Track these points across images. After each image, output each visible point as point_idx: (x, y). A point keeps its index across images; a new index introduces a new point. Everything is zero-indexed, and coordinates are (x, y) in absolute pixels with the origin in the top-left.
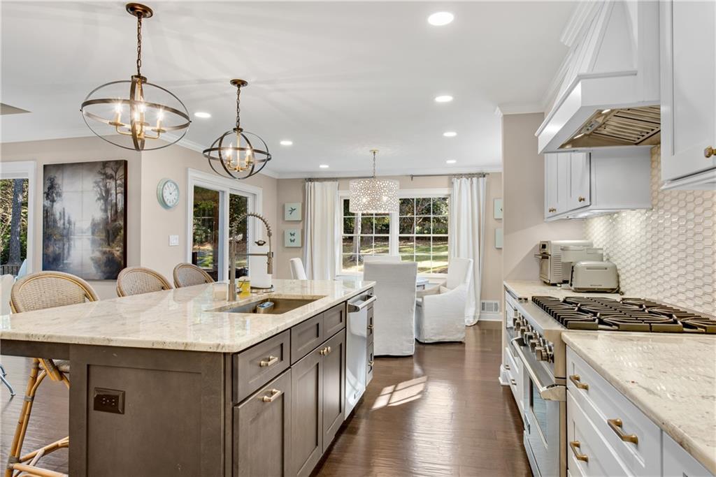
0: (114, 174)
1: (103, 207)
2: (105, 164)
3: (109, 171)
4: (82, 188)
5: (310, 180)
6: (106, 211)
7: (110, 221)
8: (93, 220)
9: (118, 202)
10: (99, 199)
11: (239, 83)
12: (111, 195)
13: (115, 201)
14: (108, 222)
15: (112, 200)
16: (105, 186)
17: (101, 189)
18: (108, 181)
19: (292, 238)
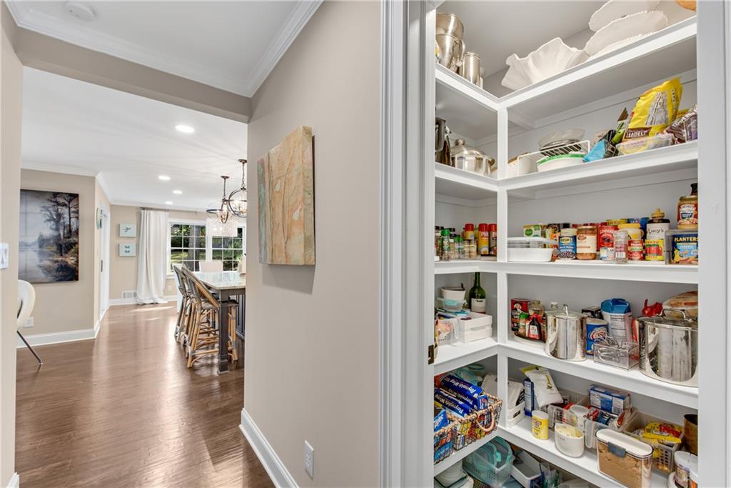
0: (67, 203)
1: (54, 227)
2: (56, 194)
3: (61, 200)
4: (26, 210)
5: (144, 209)
6: (57, 229)
7: (62, 238)
8: (41, 236)
9: (72, 223)
10: (49, 220)
11: (225, 178)
12: (64, 218)
13: (68, 223)
14: (60, 238)
15: (64, 223)
16: (57, 211)
17: (51, 213)
18: (59, 207)
19: (127, 250)
